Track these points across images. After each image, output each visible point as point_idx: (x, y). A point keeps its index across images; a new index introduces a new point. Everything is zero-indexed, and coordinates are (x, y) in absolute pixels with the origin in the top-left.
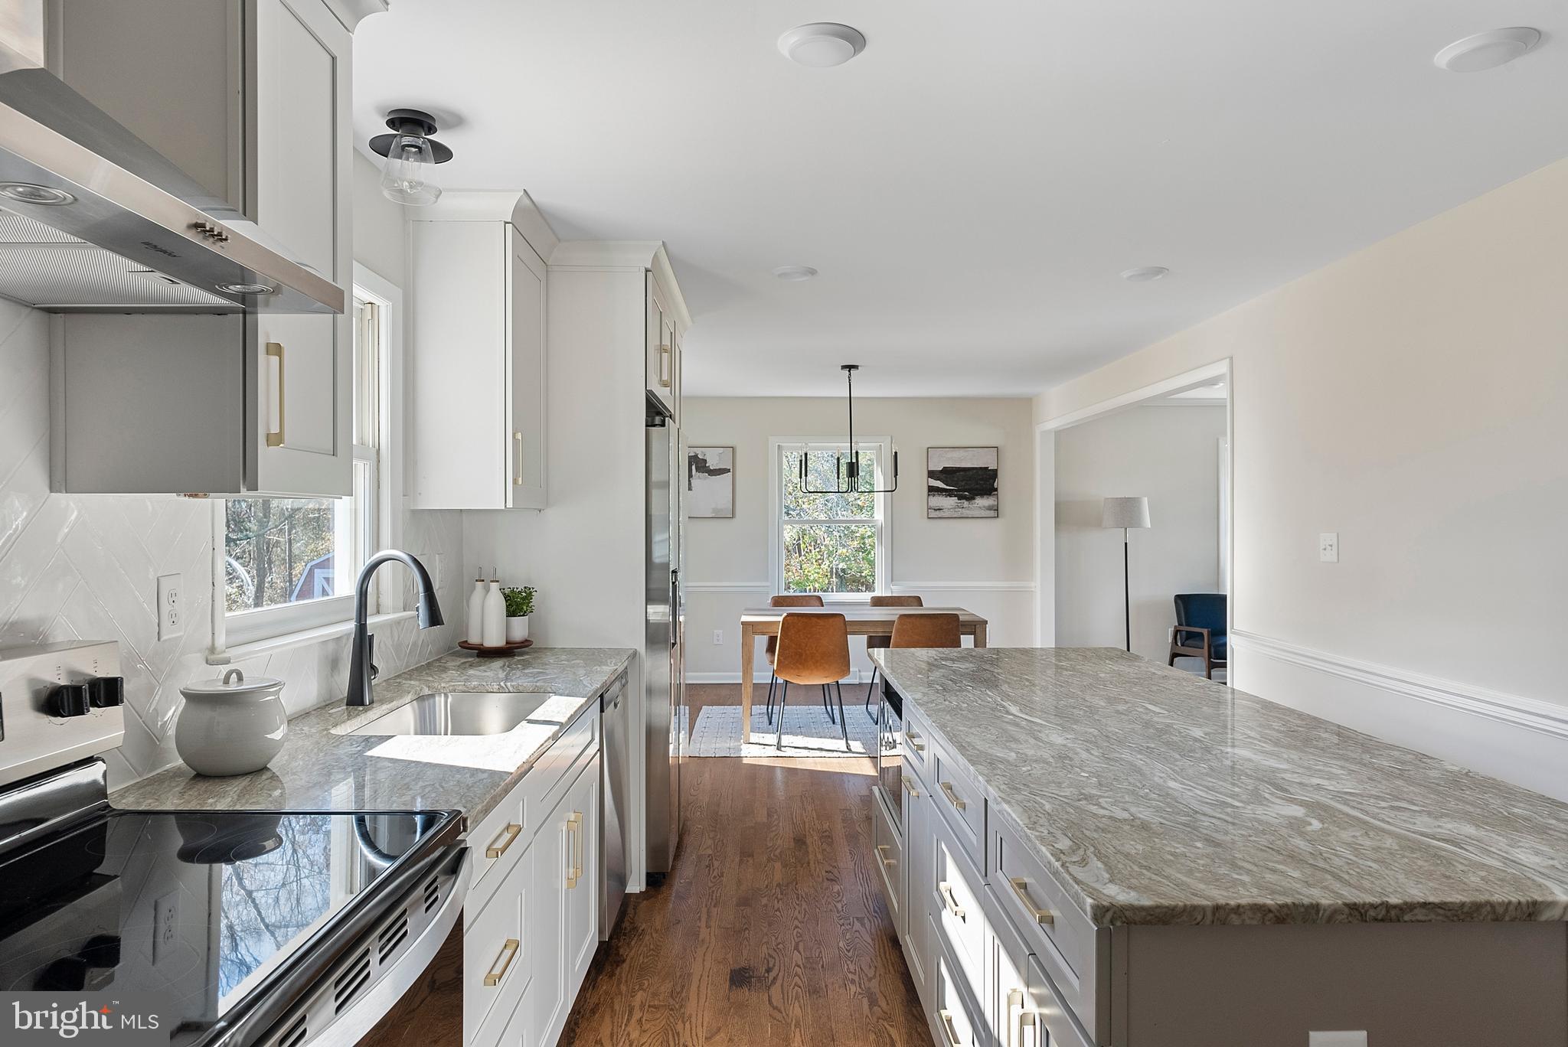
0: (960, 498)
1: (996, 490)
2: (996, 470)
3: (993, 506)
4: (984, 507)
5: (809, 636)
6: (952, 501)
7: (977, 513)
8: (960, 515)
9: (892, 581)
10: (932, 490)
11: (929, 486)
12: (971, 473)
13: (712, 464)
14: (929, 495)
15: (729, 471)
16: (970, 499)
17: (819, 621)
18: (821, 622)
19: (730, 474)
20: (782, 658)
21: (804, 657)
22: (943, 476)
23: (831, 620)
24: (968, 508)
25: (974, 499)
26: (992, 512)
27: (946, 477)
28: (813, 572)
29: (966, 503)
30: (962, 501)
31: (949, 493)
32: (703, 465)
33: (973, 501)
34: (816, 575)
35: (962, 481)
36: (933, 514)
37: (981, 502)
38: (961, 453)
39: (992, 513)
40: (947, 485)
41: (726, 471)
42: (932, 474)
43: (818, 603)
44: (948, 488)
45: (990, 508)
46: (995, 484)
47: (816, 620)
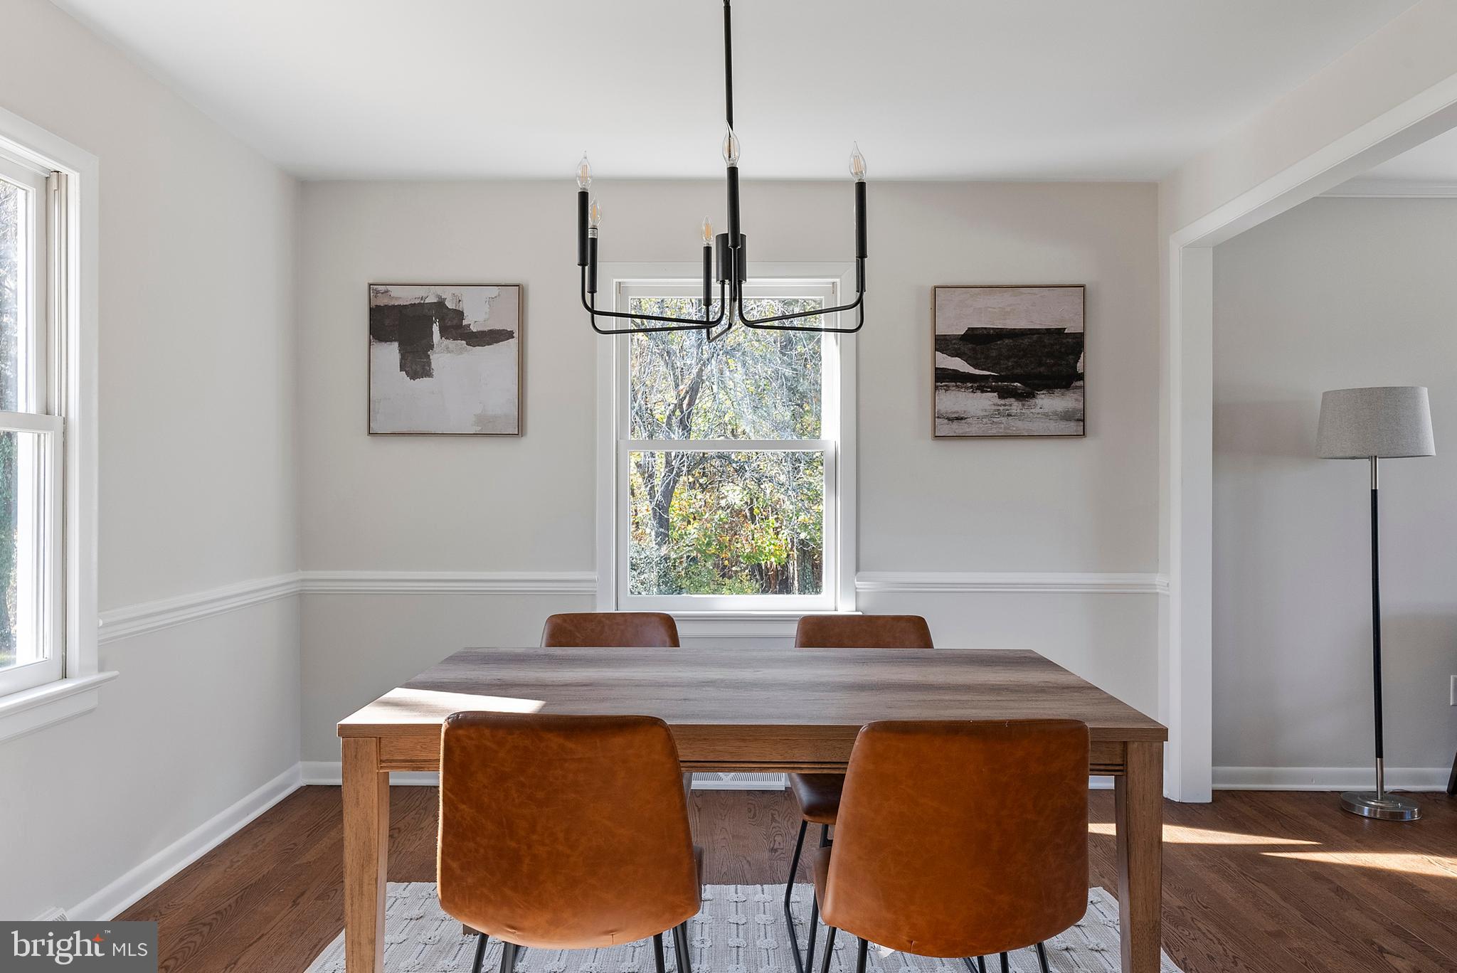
0: (1004, 393)
1: (1081, 377)
2: (1082, 335)
3: (1075, 411)
4: (1055, 413)
5: (540, 795)
6: (982, 403)
7: (1038, 427)
8: (1002, 432)
9: (858, 570)
10: (943, 377)
11: (936, 369)
12: (1026, 341)
13: (476, 319)
14: (936, 388)
15: (509, 335)
16: (1025, 396)
17: (570, 745)
18: (578, 747)
19: (512, 343)
20: (455, 865)
21: (525, 868)
22: (966, 348)
23: (617, 741)
24: (1020, 417)
25: (1033, 396)
26: (1072, 424)
27: (974, 349)
28: (768, 543)
29: (1015, 406)
30: (1007, 401)
31: (979, 384)
32: (455, 322)
33: (1032, 401)
34: (772, 546)
35: (1008, 358)
36: (945, 429)
37: (1049, 402)
38: (1007, 298)
39: (1073, 427)
40: (975, 366)
41: (503, 335)
42: (943, 344)
43: (662, 634)
44: (977, 372)
45: (1067, 416)
46: (1080, 365)
47: (561, 740)
